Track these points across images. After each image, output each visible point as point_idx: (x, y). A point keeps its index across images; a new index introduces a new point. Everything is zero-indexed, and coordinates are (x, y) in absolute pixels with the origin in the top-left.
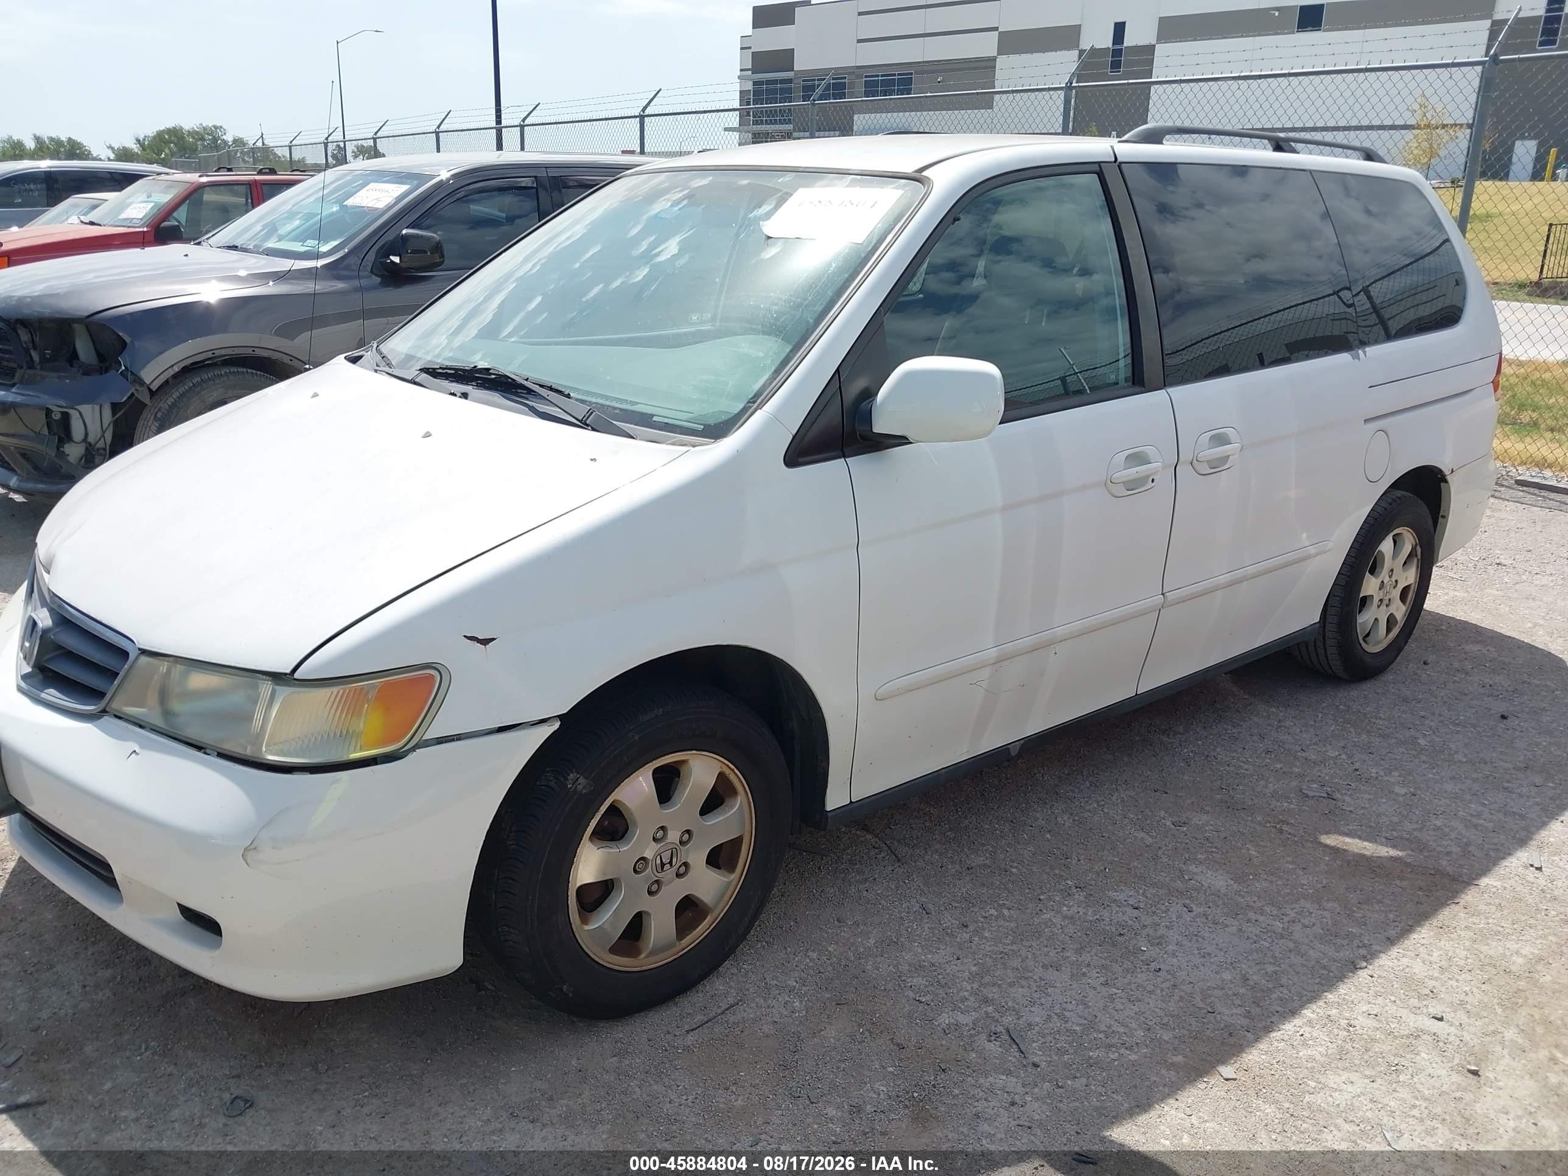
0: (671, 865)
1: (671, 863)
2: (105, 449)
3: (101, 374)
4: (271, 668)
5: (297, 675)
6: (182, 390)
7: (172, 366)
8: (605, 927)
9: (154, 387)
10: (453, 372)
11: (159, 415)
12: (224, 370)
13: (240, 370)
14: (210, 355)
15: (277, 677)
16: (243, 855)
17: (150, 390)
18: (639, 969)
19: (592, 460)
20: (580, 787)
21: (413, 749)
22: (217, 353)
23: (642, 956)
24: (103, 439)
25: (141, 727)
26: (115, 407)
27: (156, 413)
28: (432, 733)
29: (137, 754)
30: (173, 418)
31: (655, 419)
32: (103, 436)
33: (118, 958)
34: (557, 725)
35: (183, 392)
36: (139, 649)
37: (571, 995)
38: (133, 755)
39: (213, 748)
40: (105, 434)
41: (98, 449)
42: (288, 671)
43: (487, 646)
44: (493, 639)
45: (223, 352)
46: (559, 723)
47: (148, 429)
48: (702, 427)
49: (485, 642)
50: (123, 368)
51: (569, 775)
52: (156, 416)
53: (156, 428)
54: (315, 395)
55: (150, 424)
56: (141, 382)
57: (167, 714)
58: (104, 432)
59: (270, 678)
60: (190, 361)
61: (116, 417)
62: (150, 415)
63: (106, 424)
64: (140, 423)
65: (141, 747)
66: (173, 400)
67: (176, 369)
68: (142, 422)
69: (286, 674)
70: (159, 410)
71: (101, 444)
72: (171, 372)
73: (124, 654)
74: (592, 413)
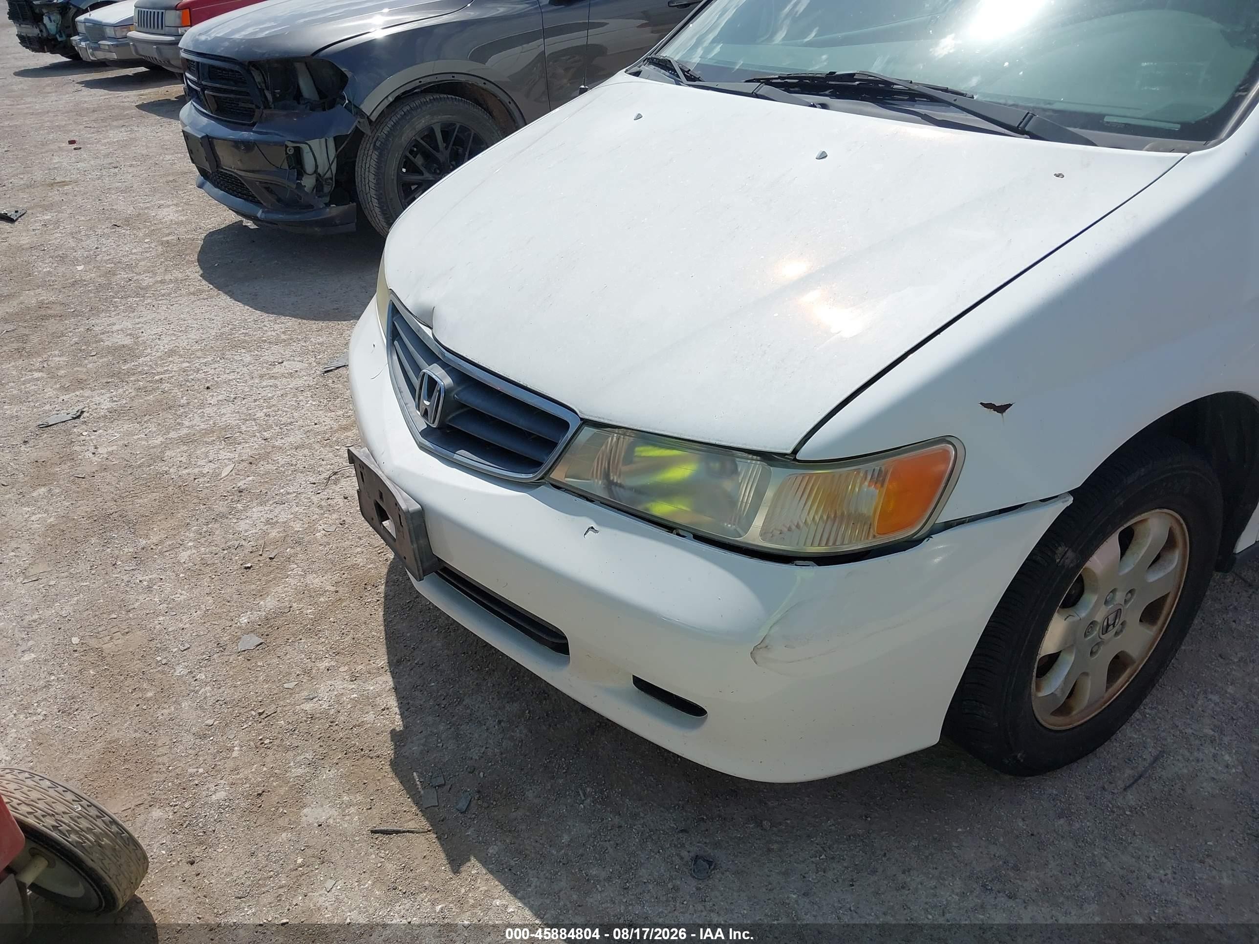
0: (1114, 626)
1: (1114, 624)
2: (331, 179)
3: (324, 110)
4: (765, 447)
5: (799, 456)
6: (394, 119)
7: (387, 97)
8: (1056, 693)
9: (373, 118)
10: (796, 81)
11: (378, 144)
12: (429, 97)
13: (442, 96)
14: (417, 83)
15: (767, 457)
16: (751, 653)
17: (370, 122)
18: (1071, 726)
19: (1058, 176)
20: (1067, 561)
21: (929, 535)
22: (424, 81)
23: (1074, 713)
24: (330, 170)
25: (588, 500)
26: (338, 140)
27: (375, 142)
28: (945, 516)
29: (596, 531)
30: (390, 146)
31: (1106, 119)
32: (330, 168)
33: (518, 690)
34: (1070, 500)
35: (397, 122)
36: (582, 419)
37: (1022, 761)
38: (590, 532)
39: (686, 528)
40: (332, 167)
41: (327, 179)
42: (789, 451)
43: (1004, 414)
44: (1010, 405)
45: (428, 80)
46: (1073, 498)
47: (369, 158)
48: (1179, 126)
49: (1001, 409)
50: (347, 102)
51: (1057, 548)
52: (375, 145)
53: (376, 157)
54: (639, 117)
55: (370, 153)
56: (361, 113)
57: (610, 485)
58: (330, 165)
59: (759, 458)
60: (402, 90)
61: (339, 151)
62: (368, 145)
63: (332, 157)
64: (360, 153)
65: (598, 523)
66: (388, 129)
67: (391, 99)
68: (363, 151)
69: (785, 455)
70: (377, 139)
71: (328, 175)
72: (386, 103)
73: (563, 425)
74: (1031, 117)
